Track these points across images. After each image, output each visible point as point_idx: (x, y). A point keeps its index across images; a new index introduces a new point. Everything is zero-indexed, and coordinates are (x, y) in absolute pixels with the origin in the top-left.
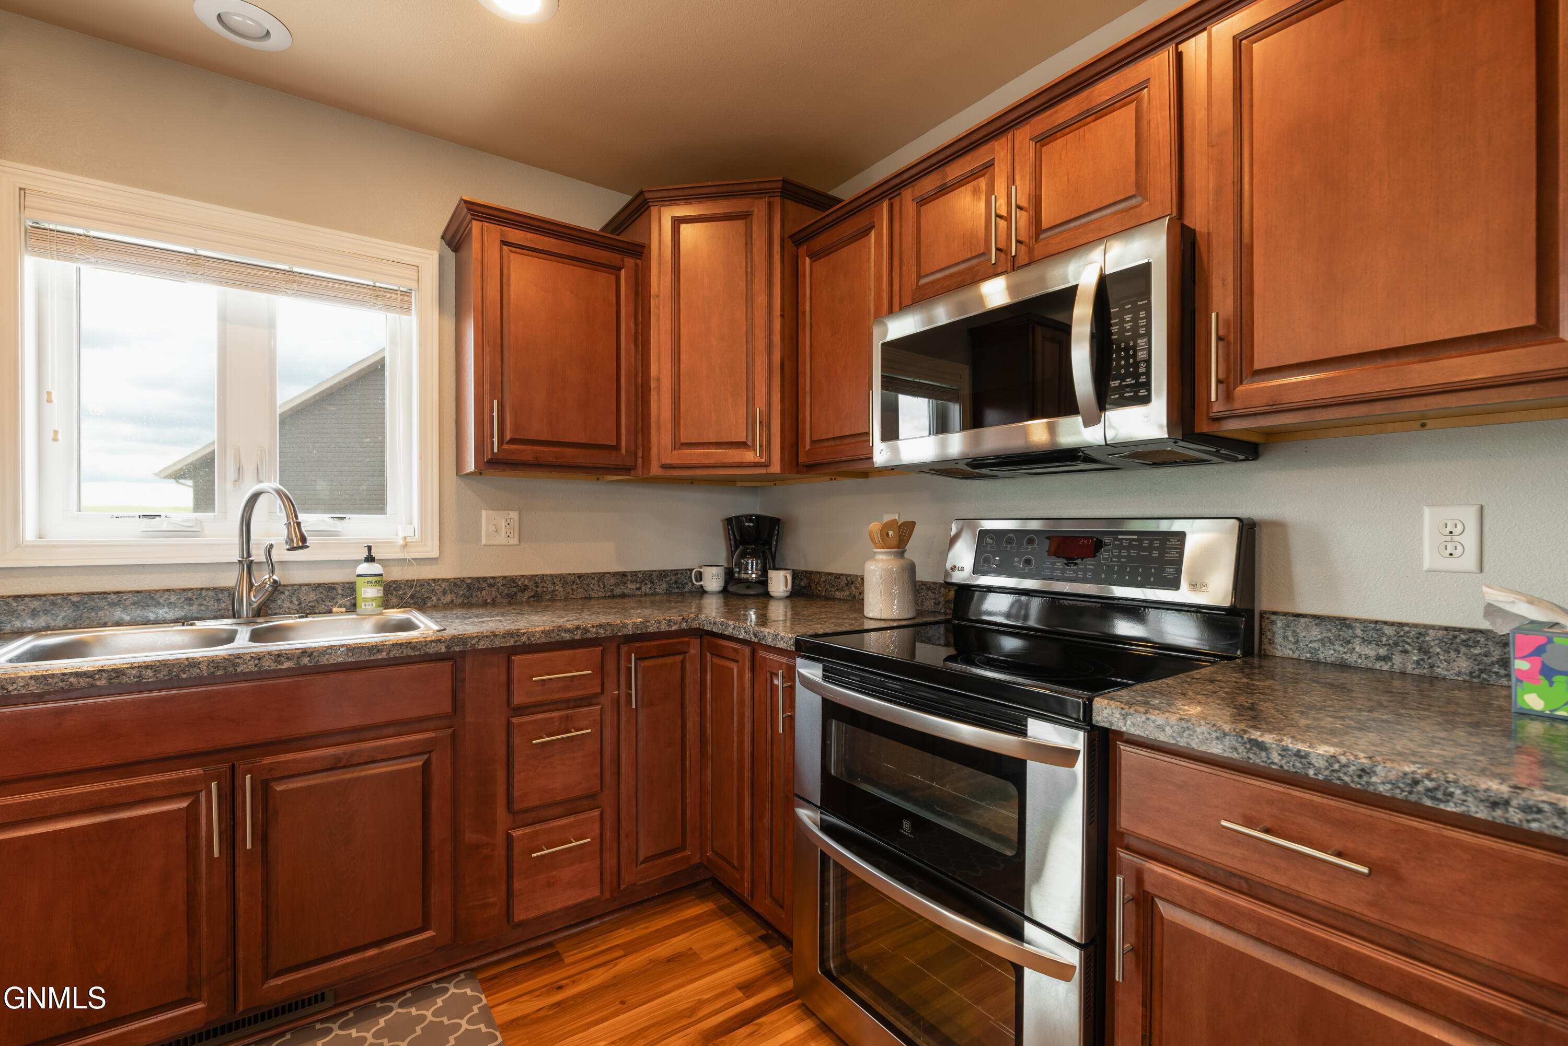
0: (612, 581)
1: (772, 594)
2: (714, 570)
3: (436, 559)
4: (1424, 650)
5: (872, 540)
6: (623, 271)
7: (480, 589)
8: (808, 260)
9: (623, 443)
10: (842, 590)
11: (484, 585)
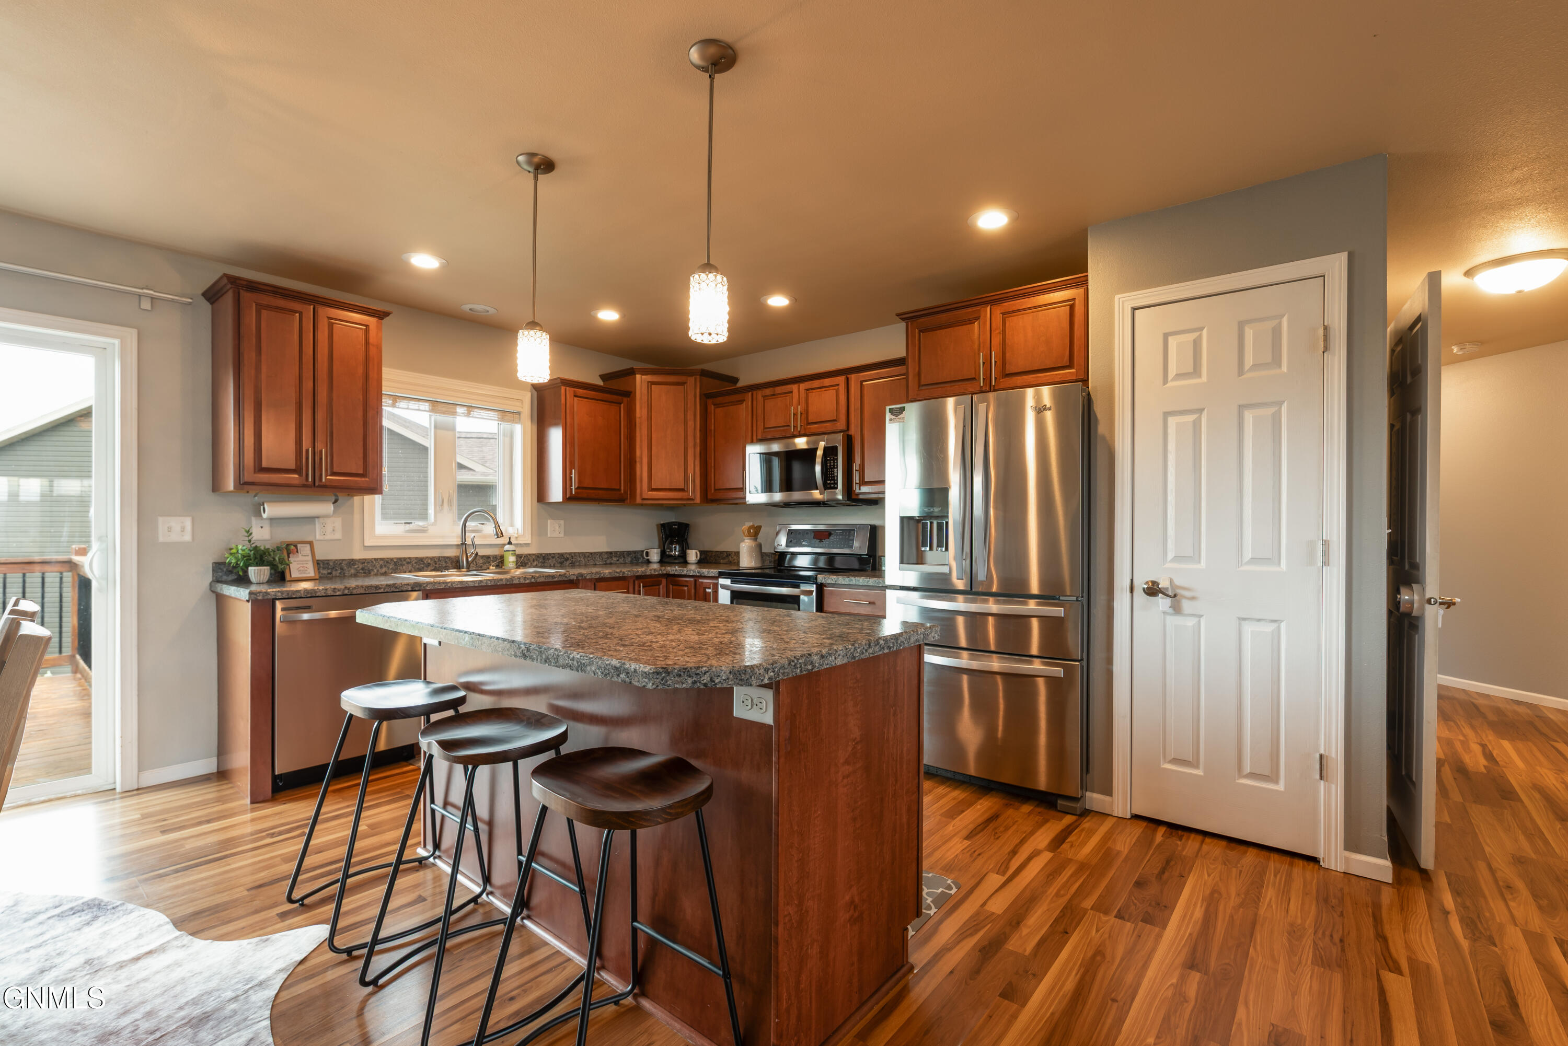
0: (606, 556)
1: (689, 562)
2: (655, 551)
3: (529, 544)
5: (744, 533)
6: (622, 405)
7: (549, 559)
8: (713, 406)
9: (622, 488)
10: (724, 559)
11: (550, 557)
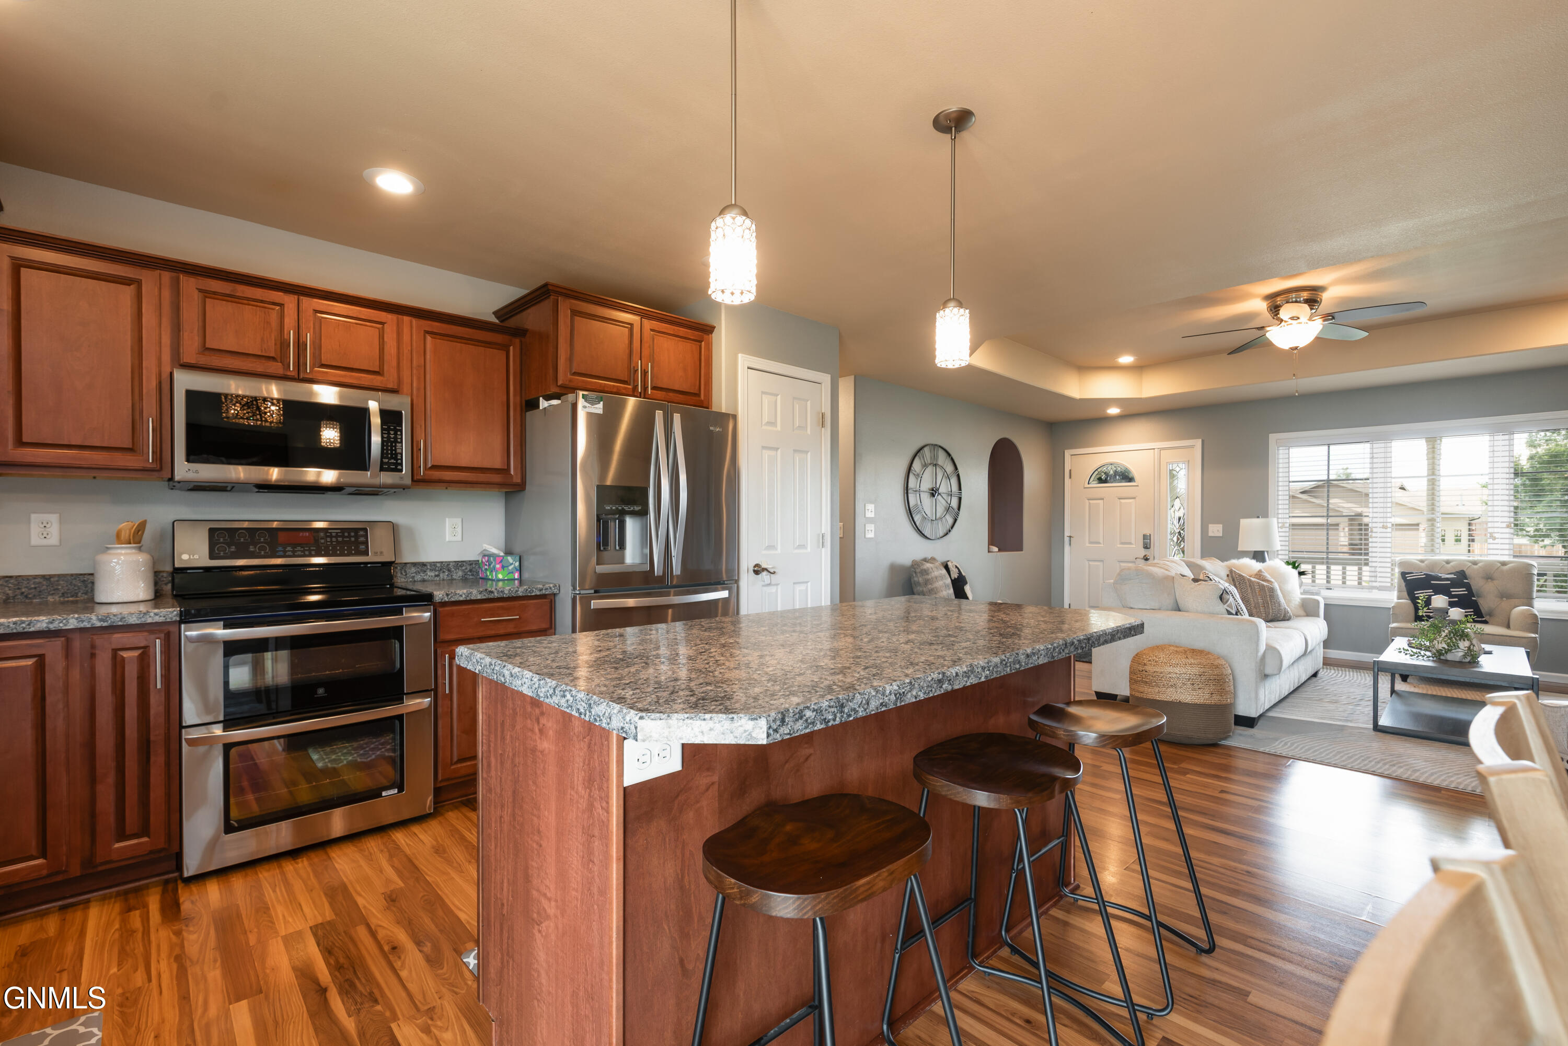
4: (449, 570)
